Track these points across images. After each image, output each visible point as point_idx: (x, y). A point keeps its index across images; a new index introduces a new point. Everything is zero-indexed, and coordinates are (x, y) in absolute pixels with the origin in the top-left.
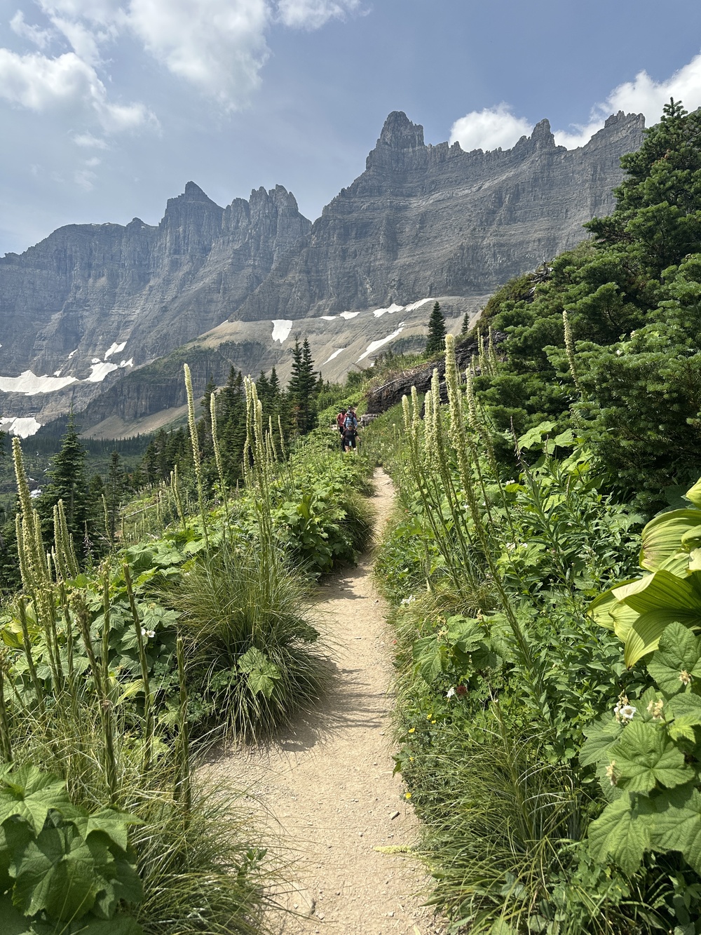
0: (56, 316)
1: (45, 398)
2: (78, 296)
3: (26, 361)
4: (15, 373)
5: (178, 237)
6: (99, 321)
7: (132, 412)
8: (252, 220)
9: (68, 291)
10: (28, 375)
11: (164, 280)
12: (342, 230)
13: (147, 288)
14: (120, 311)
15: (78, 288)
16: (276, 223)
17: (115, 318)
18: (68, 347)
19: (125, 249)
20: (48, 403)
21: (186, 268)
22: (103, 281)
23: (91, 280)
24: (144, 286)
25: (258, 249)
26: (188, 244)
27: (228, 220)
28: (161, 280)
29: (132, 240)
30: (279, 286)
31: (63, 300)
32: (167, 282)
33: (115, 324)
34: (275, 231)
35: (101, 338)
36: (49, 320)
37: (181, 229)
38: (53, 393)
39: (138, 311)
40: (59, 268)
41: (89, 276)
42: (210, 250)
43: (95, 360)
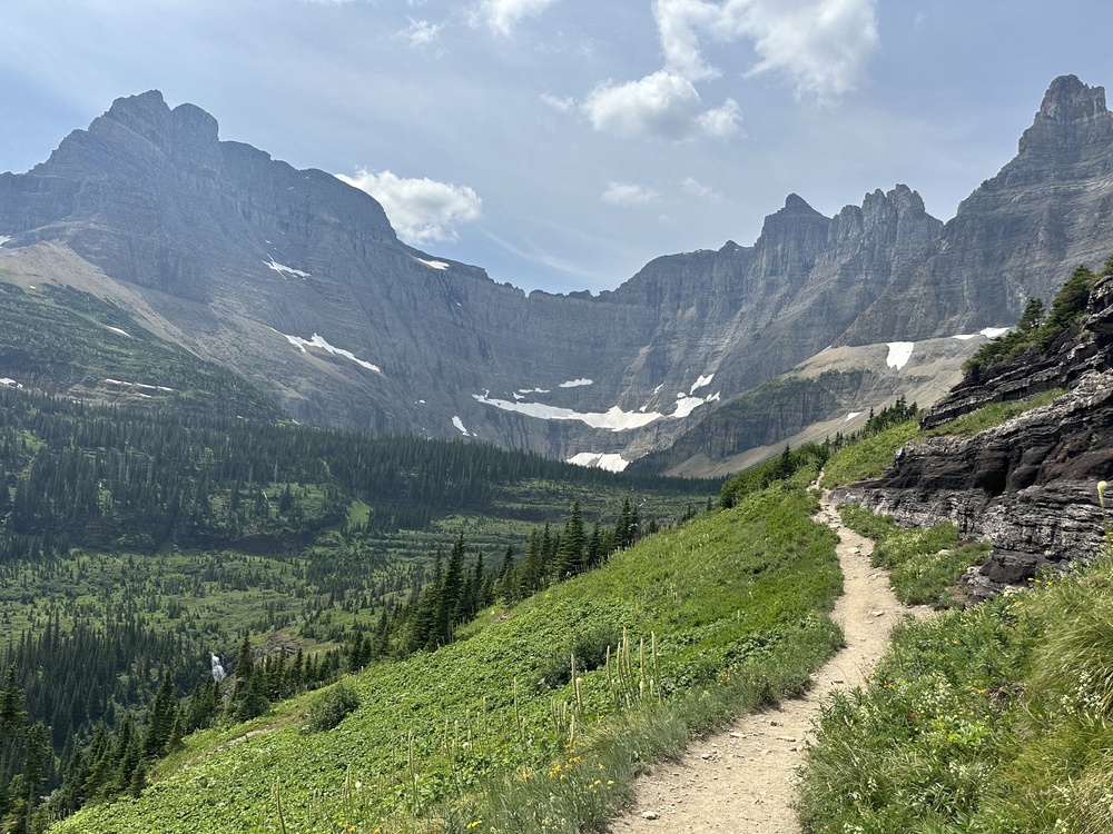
0: (644, 350)
1: (631, 434)
2: (666, 329)
3: (614, 397)
4: (603, 410)
5: (775, 257)
6: (686, 353)
7: (719, 450)
8: (865, 228)
9: (657, 325)
10: (615, 411)
11: (757, 305)
12: (984, 230)
13: (739, 315)
14: (708, 342)
15: (666, 320)
16: (895, 229)
17: (702, 350)
18: (654, 382)
19: (717, 275)
20: (633, 439)
21: (783, 290)
22: (692, 311)
23: (680, 312)
24: (735, 313)
25: (871, 261)
26: (786, 263)
27: (835, 231)
28: (754, 306)
29: (724, 265)
30: (897, 302)
31: (651, 333)
32: (761, 306)
33: (703, 355)
34: (893, 239)
35: (687, 371)
36: (637, 354)
37: (779, 247)
38: (638, 429)
39: (727, 341)
40: (649, 301)
41: (678, 307)
42: (813, 266)
43: (680, 395)
